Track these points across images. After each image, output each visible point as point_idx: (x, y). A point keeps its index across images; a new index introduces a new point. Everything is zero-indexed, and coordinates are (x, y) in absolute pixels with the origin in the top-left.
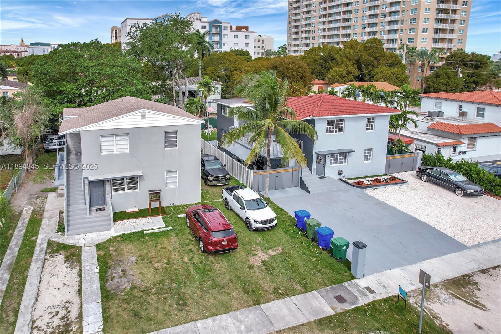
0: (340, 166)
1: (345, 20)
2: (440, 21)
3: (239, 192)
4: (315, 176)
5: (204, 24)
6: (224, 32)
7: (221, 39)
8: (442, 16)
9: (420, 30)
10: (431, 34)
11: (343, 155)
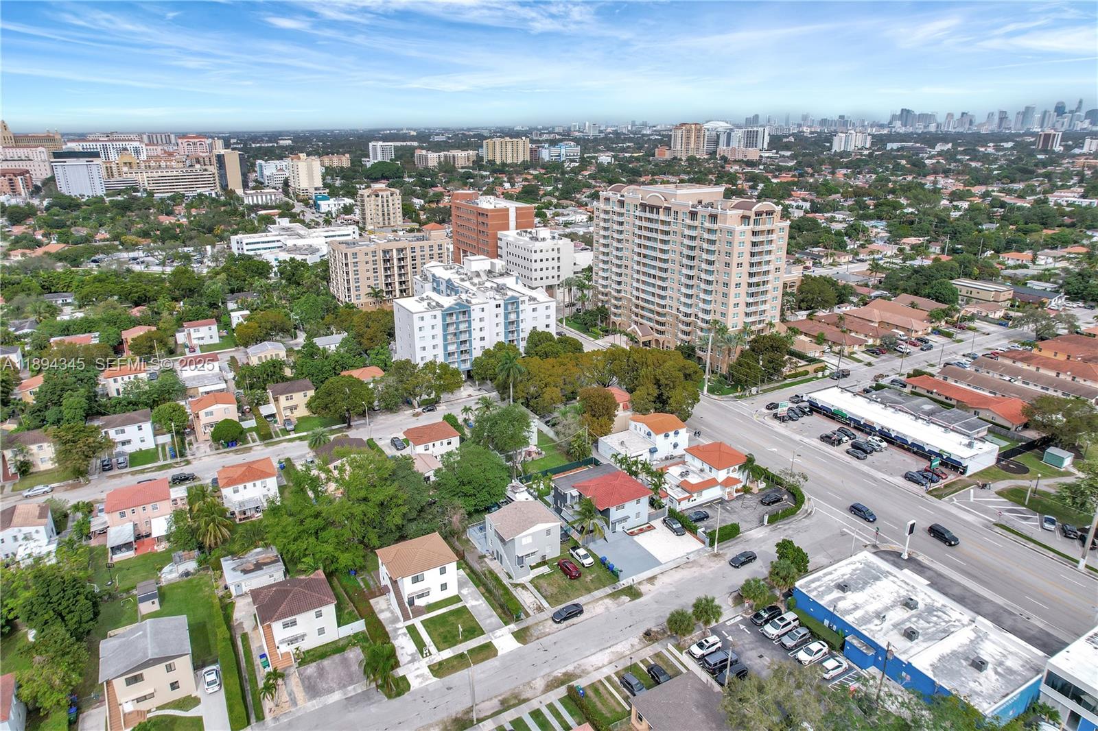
0: (623, 524)
1: (661, 269)
2: (752, 295)
3: (578, 551)
4: (611, 531)
5: (498, 302)
6: (521, 307)
7: (518, 317)
8: (753, 290)
9: (731, 305)
10: (742, 309)
11: (625, 519)
